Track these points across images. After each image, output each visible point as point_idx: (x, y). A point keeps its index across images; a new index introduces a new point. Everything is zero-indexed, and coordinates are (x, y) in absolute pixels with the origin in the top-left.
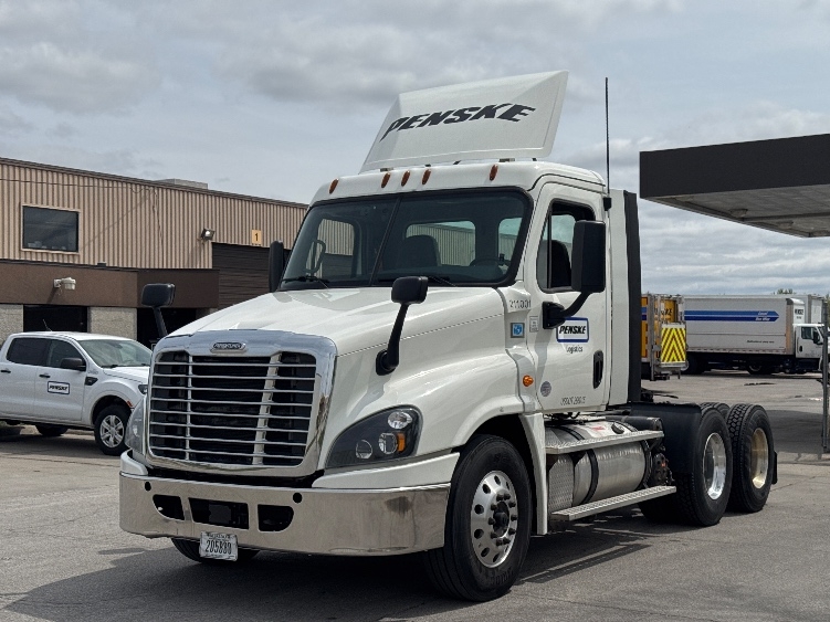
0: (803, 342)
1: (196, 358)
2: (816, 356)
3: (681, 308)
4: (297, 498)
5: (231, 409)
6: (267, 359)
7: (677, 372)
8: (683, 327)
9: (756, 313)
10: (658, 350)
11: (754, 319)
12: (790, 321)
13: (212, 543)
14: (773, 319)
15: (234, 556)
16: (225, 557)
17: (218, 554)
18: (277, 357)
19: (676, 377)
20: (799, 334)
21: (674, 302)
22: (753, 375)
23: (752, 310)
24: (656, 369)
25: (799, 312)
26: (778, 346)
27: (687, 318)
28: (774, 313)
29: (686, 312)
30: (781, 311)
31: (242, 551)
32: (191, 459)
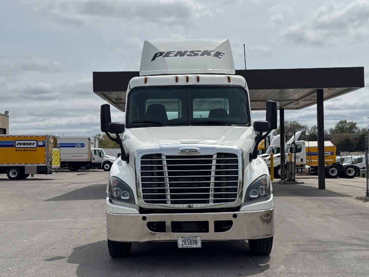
0: (94, 156)
1: (167, 157)
2: (100, 162)
3: (58, 142)
4: (235, 216)
5: (193, 179)
6: (211, 156)
7: (57, 171)
8: (59, 150)
9: (76, 144)
10: (51, 160)
11: (74, 147)
12: (89, 147)
13: (184, 241)
14: (83, 147)
15: (199, 245)
16: (194, 246)
17: (190, 245)
18: (216, 155)
19: (56, 173)
20: (93, 153)
21: (55, 139)
22: (72, 171)
23: (73, 142)
24: (50, 169)
25: (92, 143)
26: (85, 158)
27: (60, 146)
28: (83, 144)
29: (60, 144)
30: (86, 143)
31: (203, 243)
32: (171, 203)
